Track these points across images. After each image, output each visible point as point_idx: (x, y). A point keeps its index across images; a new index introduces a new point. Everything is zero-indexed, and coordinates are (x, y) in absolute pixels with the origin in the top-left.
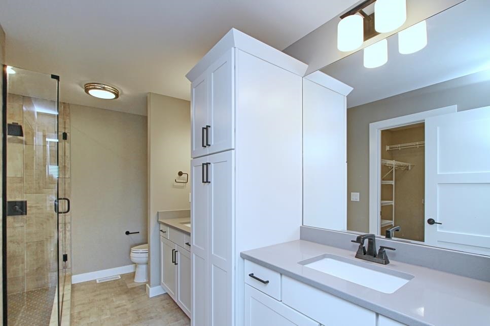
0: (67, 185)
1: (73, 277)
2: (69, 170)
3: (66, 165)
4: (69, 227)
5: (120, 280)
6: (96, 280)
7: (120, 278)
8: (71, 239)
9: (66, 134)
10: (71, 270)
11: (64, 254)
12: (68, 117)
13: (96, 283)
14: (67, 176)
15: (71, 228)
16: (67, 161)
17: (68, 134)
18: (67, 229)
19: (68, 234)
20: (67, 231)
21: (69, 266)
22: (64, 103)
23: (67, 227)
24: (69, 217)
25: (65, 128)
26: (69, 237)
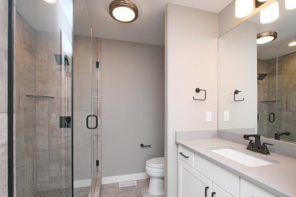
0: (98, 104)
1: (103, 179)
2: (100, 92)
3: (98, 88)
4: (100, 138)
5: (136, 187)
6: (118, 183)
7: (136, 184)
8: (101, 148)
9: (98, 63)
10: (102, 173)
11: (97, 160)
12: (100, 49)
13: (119, 187)
14: (99, 97)
15: (101, 139)
16: (99, 85)
17: (100, 63)
18: (99, 140)
19: (99, 143)
20: (98, 142)
21: (100, 170)
22: (97, 38)
23: (98, 138)
24: (100, 130)
25: (98, 58)
26: (100, 146)
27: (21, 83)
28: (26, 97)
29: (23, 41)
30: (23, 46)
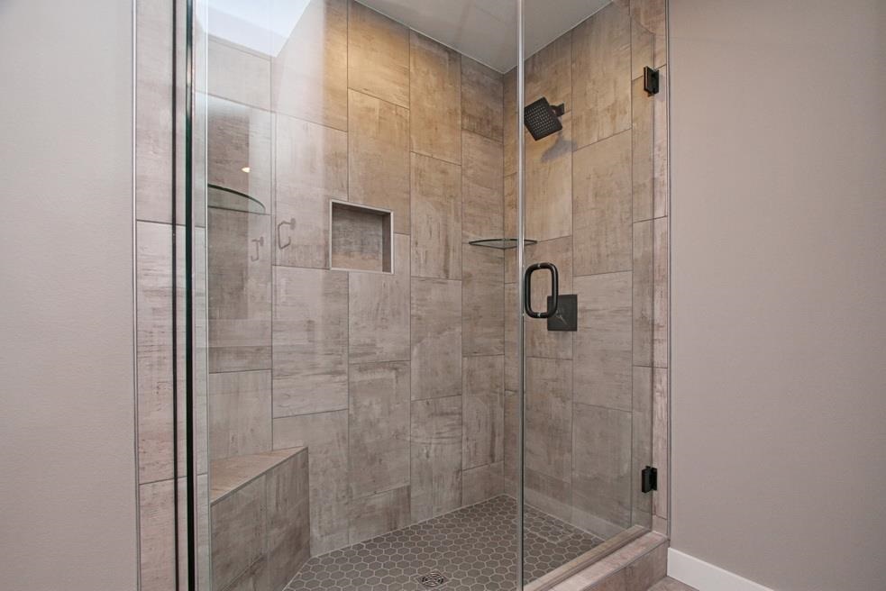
0: (658, 241)
2: (666, 189)
3: (656, 176)
4: (665, 379)
9: (656, 74)
10: (670, 526)
11: (648, 464)
14: (657, 213)
16: (659, 163)
17: (662, 72)
18: (658, 386)
19: (661, 402)
20: (657, 394)
21: (662, 510)
23: (657, 377)
24: (665, 344)
25: (654, 57)
26: (664, 414)
27: (453, 212)
28: (470, 247)
29: (459, 112)
30: (460, 122)
